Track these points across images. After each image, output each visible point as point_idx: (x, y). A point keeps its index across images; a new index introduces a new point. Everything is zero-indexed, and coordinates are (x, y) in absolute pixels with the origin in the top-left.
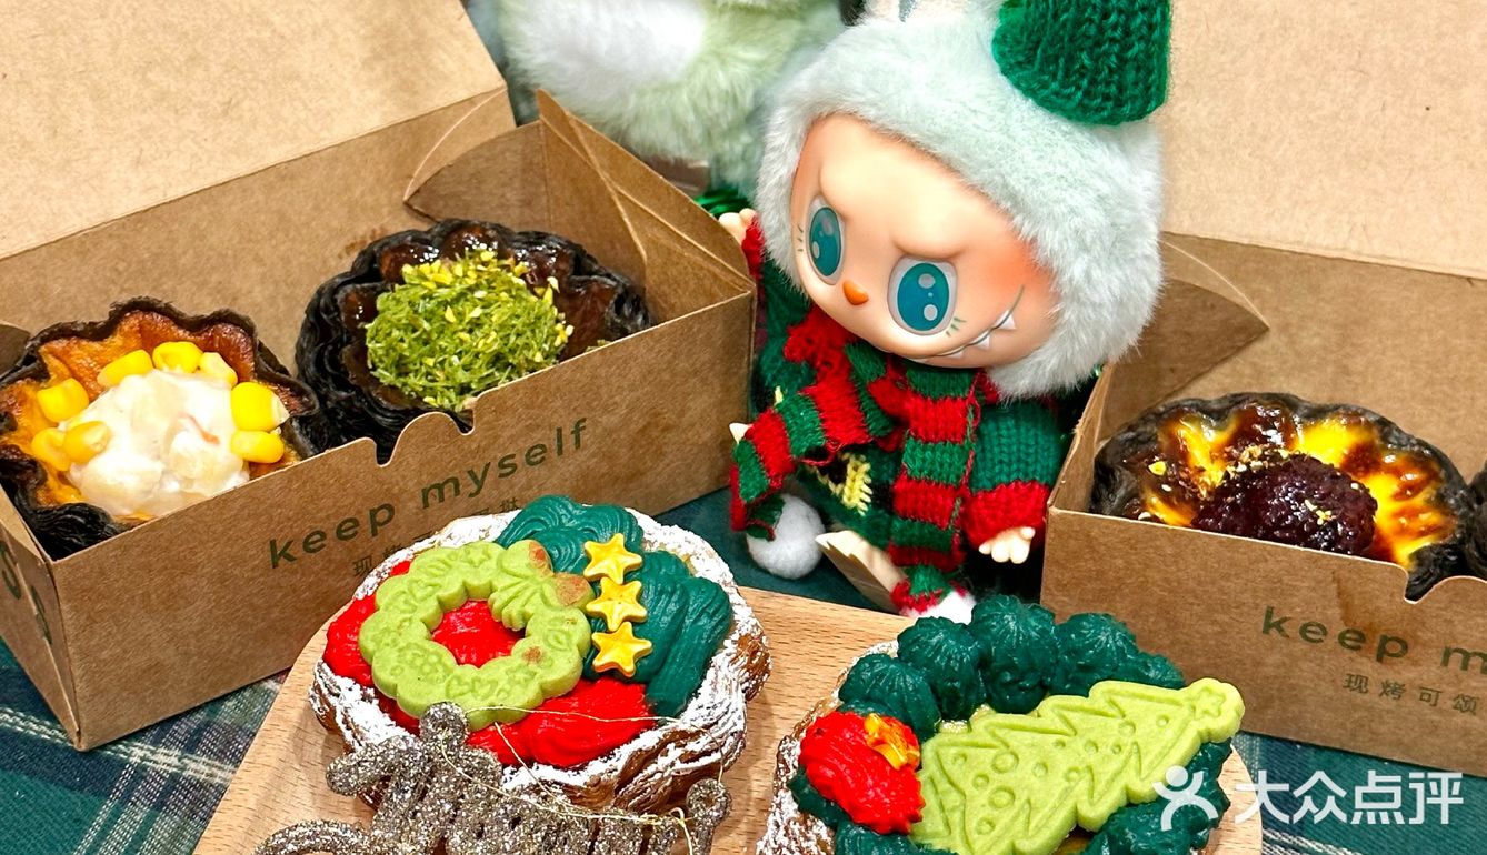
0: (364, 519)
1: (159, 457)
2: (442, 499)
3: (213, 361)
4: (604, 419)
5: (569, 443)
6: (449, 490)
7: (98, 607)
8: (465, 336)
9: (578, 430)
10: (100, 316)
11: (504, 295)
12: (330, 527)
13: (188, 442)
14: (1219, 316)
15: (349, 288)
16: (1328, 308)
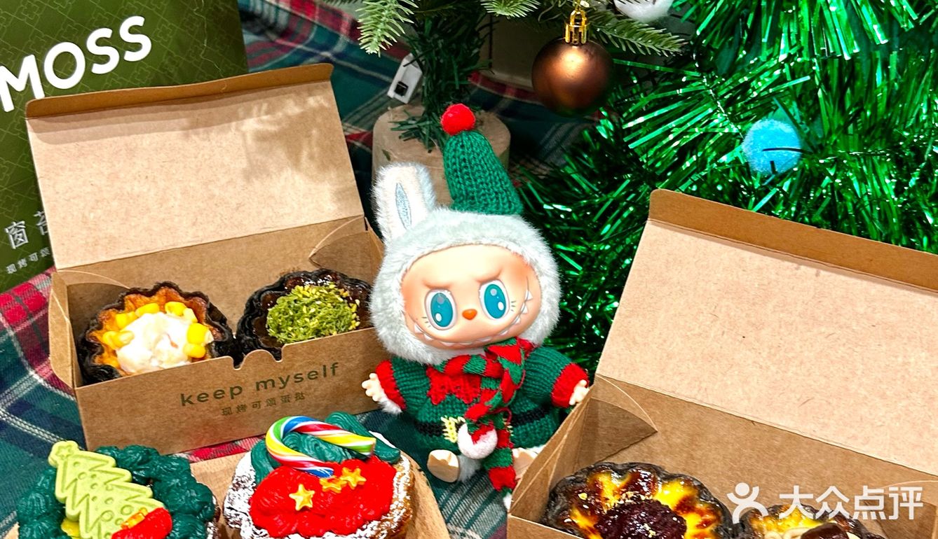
0: (227, 391)
1: (151, 350)
2: (266, 388)
3: (189, 313)
4: (347, 364)
5: (329, 372)
6: (269, 384)
7: (97, 410)
8: (307, 320)
9: (334, 367)
10: (150, 287)
11: (329, 305)
12: (211, 392)
13: (164, 345)
14: (631, 423)
15: (268, 292)
16: (685, 425)
